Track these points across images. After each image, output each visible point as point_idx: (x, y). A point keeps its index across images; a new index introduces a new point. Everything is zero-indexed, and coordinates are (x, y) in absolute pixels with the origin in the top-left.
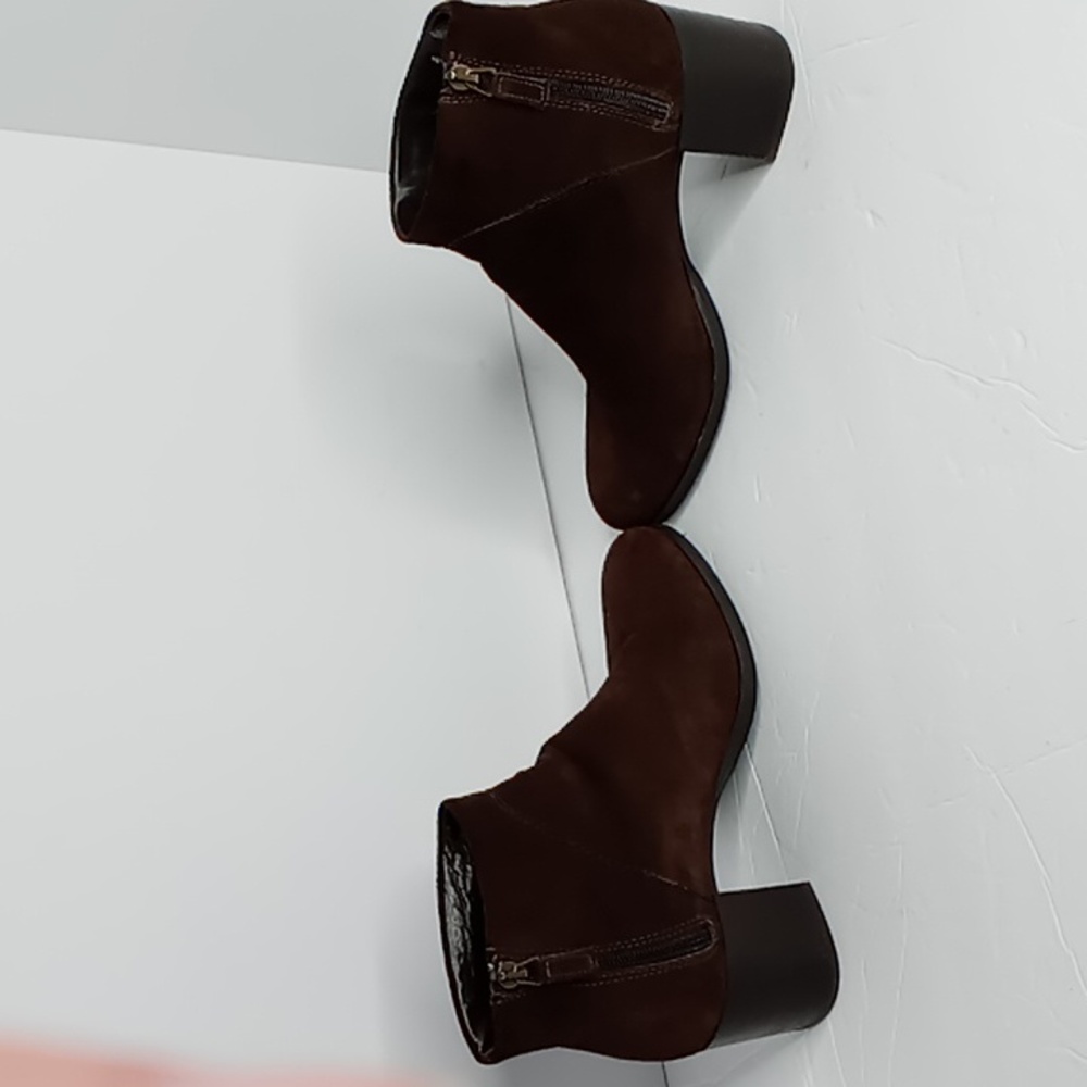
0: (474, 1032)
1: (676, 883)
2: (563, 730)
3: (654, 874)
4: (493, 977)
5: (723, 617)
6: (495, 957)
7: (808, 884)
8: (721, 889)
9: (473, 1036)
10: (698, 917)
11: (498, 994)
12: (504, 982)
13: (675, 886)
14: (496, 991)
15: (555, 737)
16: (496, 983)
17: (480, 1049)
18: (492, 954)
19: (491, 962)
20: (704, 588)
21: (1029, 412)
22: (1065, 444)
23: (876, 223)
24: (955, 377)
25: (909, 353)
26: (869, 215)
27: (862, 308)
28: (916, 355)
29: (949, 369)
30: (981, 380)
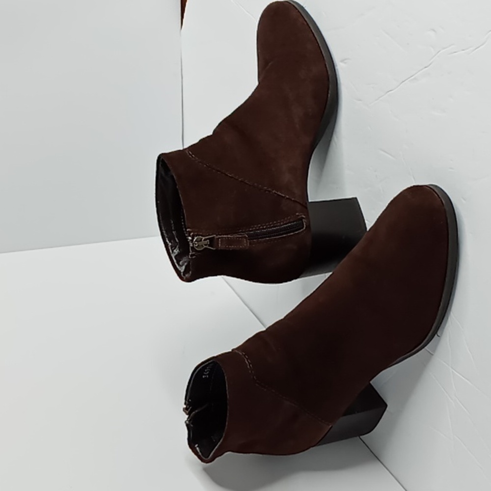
1: (287, 197)
4: (191, 245)
6: (192, 234)
7: (356, 198)
8: (310, 200)
11: (194, 253)
12: (196, 247)
14: (193, 252)
16: (193, 248)
17: (182, 274)
18: (190, 232)
19: (190, 236)
21: (454, 54)
22: (478, 48)
23: (345, 63)
24: (415, 78)
25: (390, 93)
26: (341, 63)
27: (360, 100)
28: (393, 90)
29: (410, 79)
30: (426, 67)
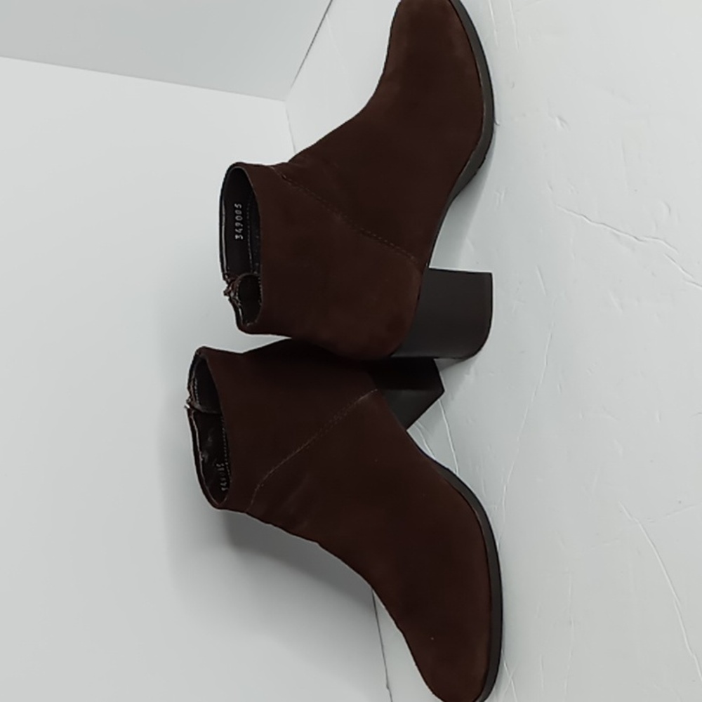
21: (672, 261)
22: (697, 284)
23: (562, 125)
24: (618, 236)
25: (585, 219)
26: (557, 120)
27: (551, 188)
28: (590, 220)
29: (615, 231)
30: (636, 238)
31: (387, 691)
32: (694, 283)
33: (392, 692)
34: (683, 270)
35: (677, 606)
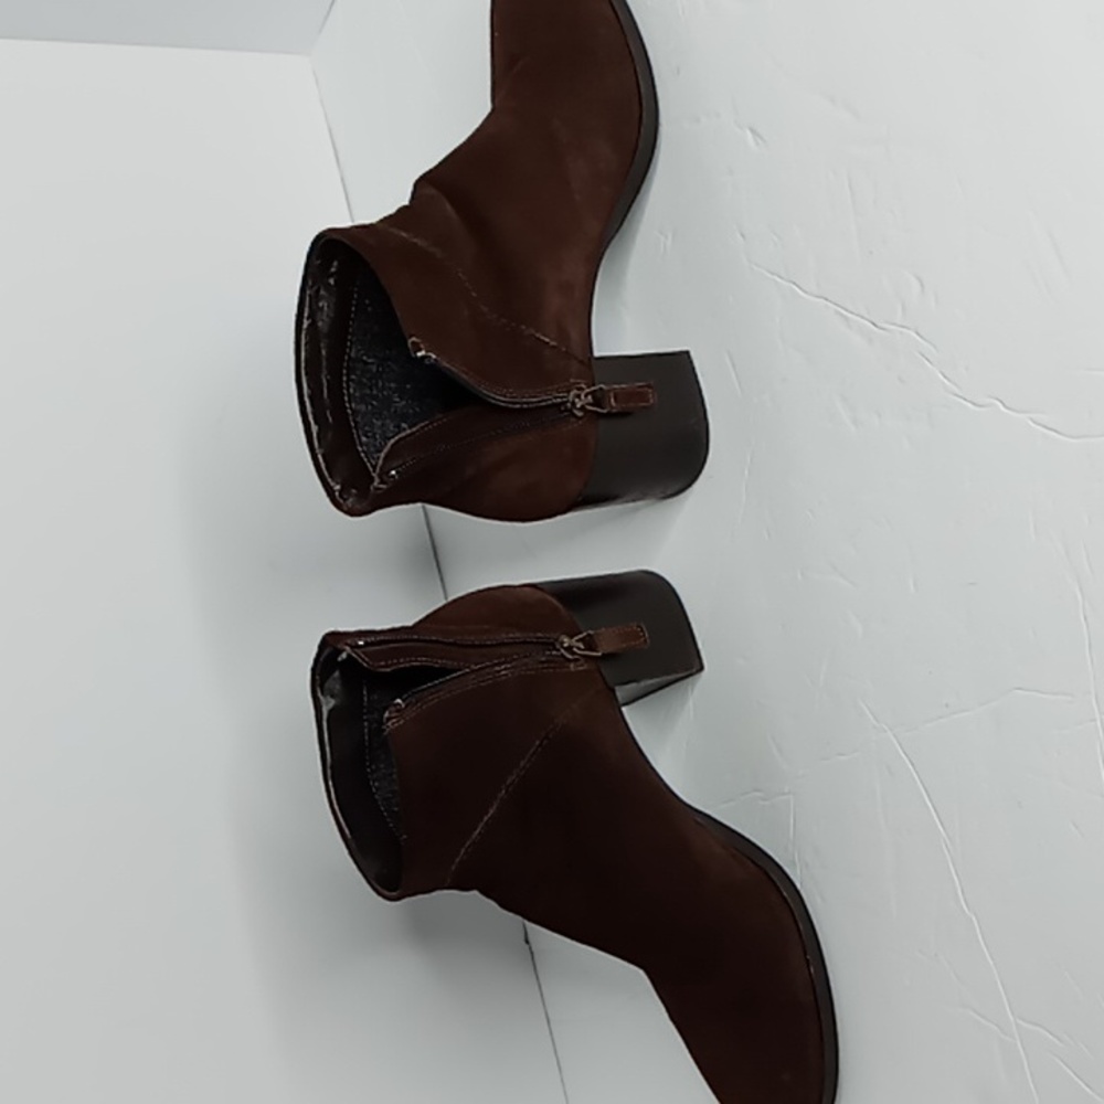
0: (331, 477)
1: (553, 343)
2: (440, 164)
3: (532, 331)
5: (628, 46)
7: (687, 353)
8: (597, 354)
9: (329, 480)
10: (572, 381)
13: (554, 347)
15: (431, 171)
17: (337, 494)
20: (611, 13)
21: (926, 362)
22: (965, 399)
23: (757, 144)
24: (846, 318)
25: (794, 287)
26: (748, 133)
27: (743, 236)
28: (805, 292)
29: (839, 309)
30: (874, 324)
31: (527, 947)
32: (961, 397)
33: (534, 949)
34: (945, 377)
35: (949, 851)
